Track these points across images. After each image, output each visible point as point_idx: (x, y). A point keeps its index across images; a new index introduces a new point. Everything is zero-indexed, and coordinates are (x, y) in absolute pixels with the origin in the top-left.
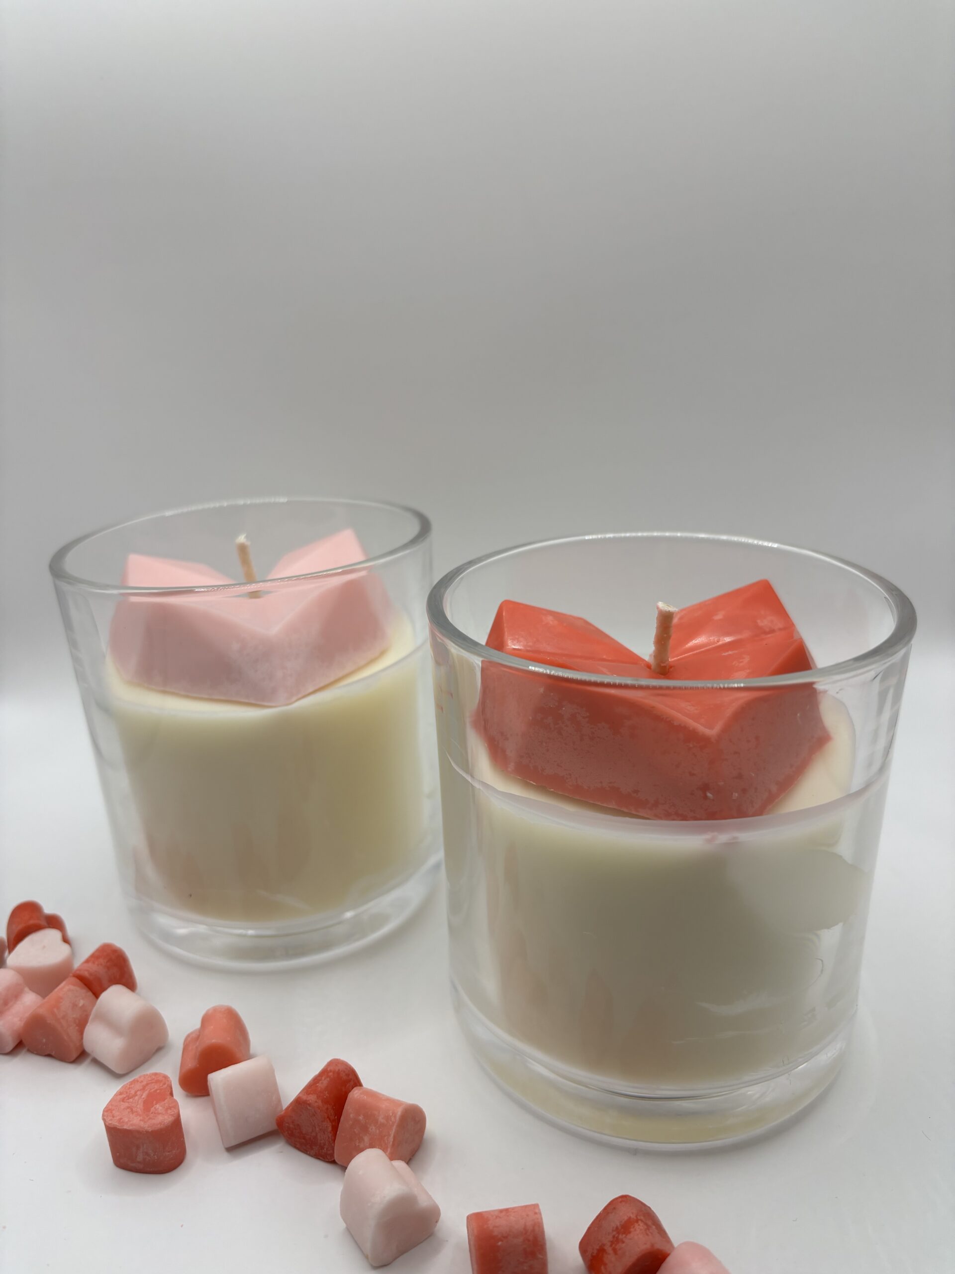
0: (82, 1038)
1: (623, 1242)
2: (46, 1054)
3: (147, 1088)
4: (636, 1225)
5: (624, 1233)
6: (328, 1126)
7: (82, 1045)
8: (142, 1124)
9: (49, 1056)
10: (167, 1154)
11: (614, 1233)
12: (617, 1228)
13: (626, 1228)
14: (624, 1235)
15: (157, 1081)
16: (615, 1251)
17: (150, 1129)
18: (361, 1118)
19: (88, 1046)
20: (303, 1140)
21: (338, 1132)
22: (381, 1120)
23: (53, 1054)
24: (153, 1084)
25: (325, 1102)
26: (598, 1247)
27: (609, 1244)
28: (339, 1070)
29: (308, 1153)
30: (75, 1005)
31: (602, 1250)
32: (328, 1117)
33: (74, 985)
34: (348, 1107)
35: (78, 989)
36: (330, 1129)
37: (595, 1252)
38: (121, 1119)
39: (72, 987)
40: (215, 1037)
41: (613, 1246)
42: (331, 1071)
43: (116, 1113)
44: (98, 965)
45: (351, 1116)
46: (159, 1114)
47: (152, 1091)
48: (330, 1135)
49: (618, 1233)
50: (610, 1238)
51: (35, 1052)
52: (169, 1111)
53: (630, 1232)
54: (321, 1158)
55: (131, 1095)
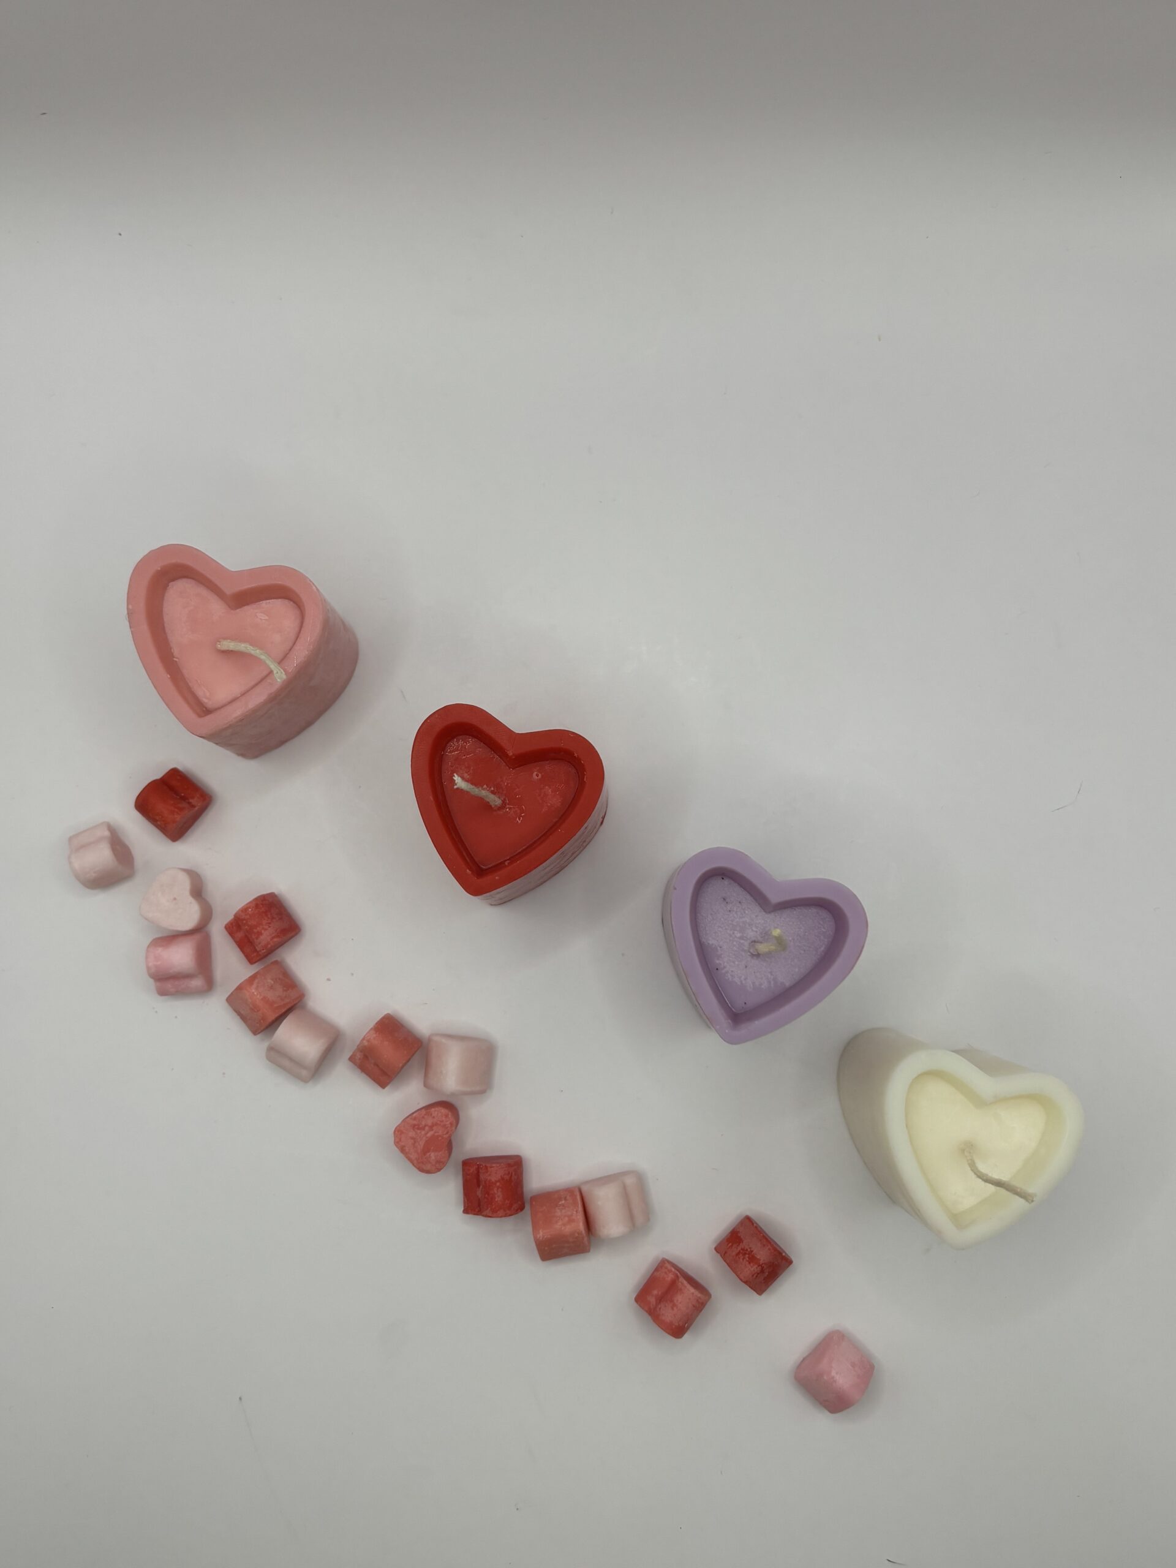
55: (421, 1126)
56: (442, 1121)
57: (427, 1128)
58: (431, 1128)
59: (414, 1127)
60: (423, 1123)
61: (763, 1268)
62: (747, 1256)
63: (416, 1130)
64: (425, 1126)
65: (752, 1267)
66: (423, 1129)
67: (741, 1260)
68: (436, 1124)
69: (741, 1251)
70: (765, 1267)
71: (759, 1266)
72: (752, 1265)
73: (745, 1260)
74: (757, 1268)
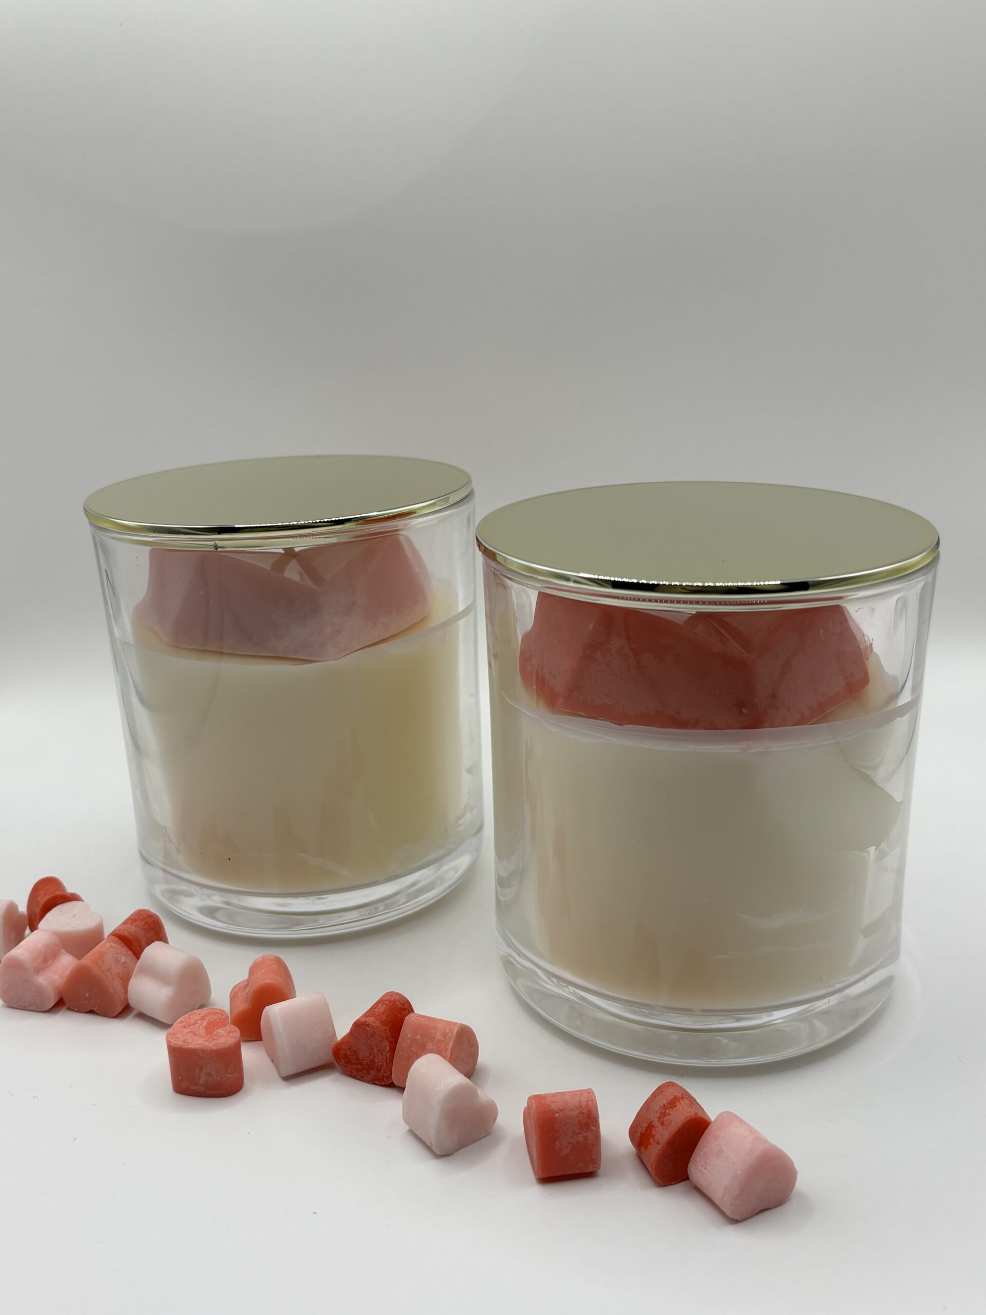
0: (126, 992)
1: (670, 1115)
2: (88, 1010)
3: (206, 1018)
4: (682, 1101)
5: (671, 1107)
6: (386, 1045)
7: (126, 999)
8: (206, 1044)
9: (91, 1012)
10: (229, 1075)
11: (662, 1110)
12: (664, 1105)
13: (672, 1103)
14: (670, 1109)
15: (214, 1014)
16: (662, 1124)
17: (215, 1048)
18: (418, 1037)
19: (133, 999)
20: (360, 1066)
21: (396, 1052)
22: (438, 1037)
23: (95, 1009)
24: (211, 1015)
25: (384, 1023)
26: (646, 1125)
27: (657, 1119)
28: (394, 1000)
29: (364, 1079)
30: (117, 961)
31: (650, 1127)
32: (386, 1038)
33: (115, 943)
34: (405, 1029)
35: (119, 947)
36: (388, 1049)
37: (644, 1129)
38: (185, 1040)
39: (113, 944)
40: (267, 978)
41: (661, 1119)
42: (386, 1000)
43: (179, 1036)
44: (136, 926)
45: (409, 1036)
46: (222, 1036)
47: (212, 1020)
48: (388, 1055)
49: (666, 1109)
50: (658, 1115)
51: (76, 1009)
52: (231, 1034)
53: (675, 1106)
54: (377, 1082)
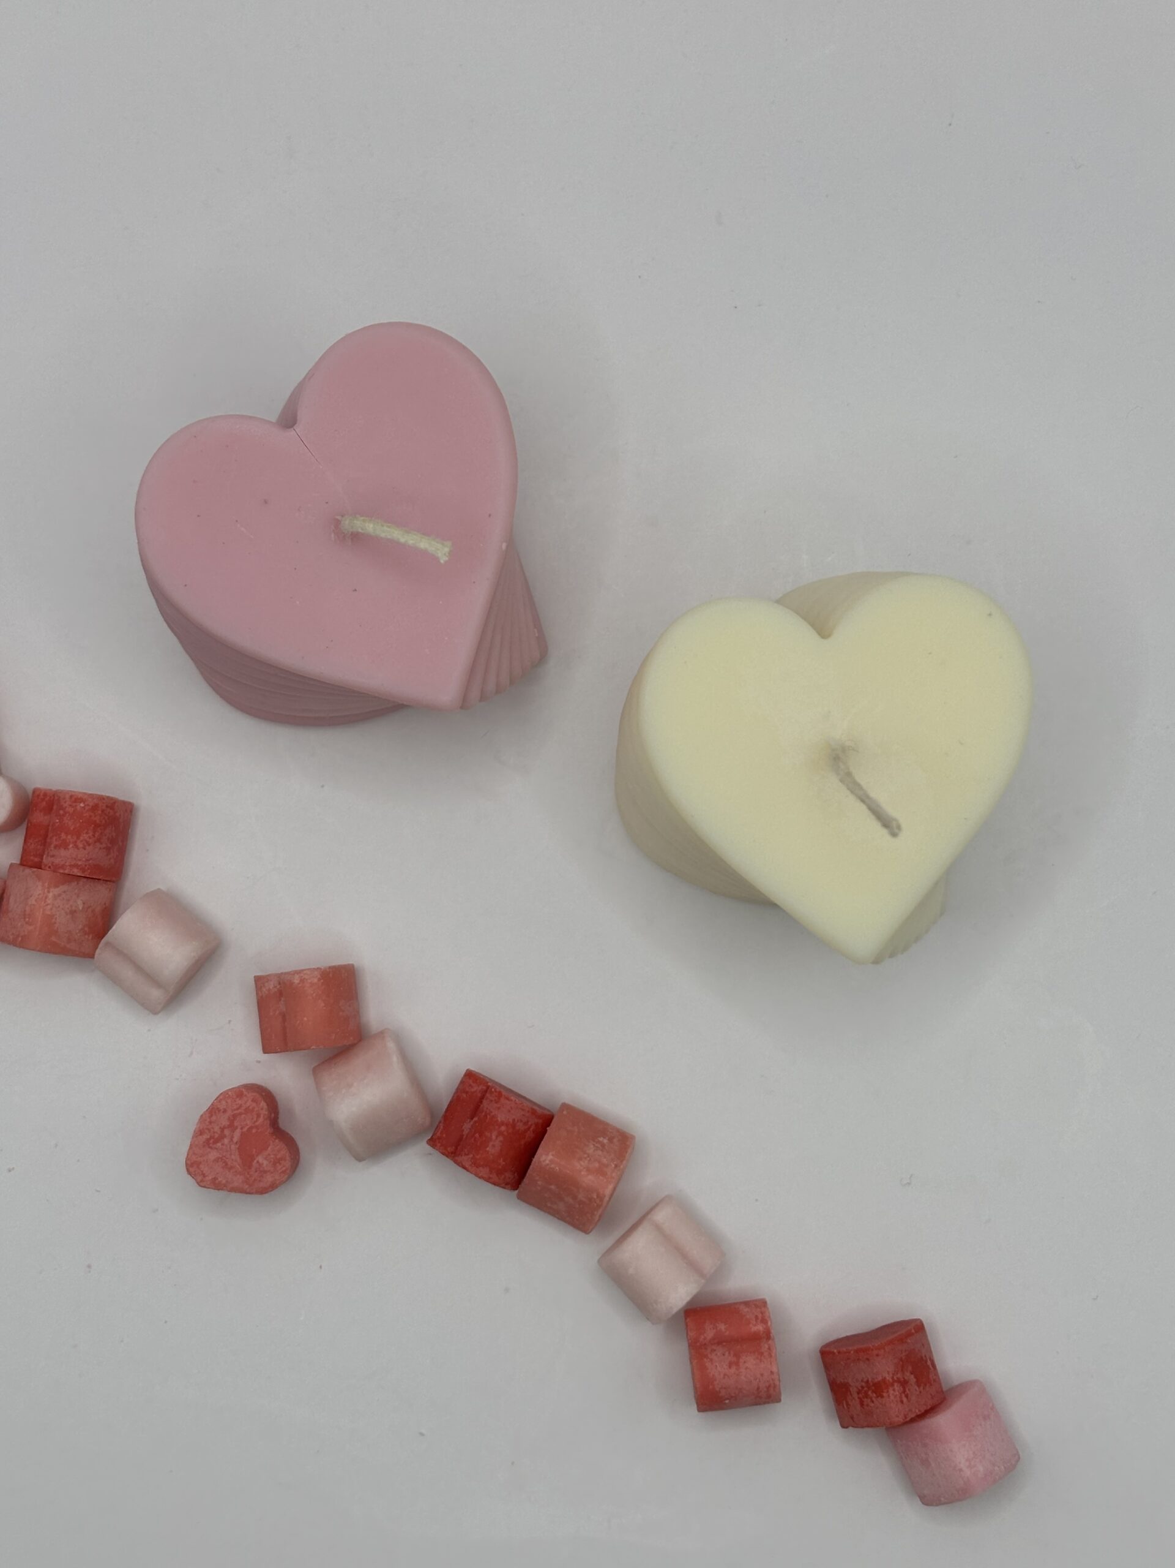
1: (873, 1402)
3: (236, 1124)
5: (875, 1392)
8: (246, 1188)
13: (878, 1387)
14: (874, 1395)
15: (247, 1111)
24: (242, 1117)
38: (215, 1179)
46: (265, 1172)
47: (245, 1130)
49: (869, 1387)
52: (278, 1167)
53: (882, 1393)
55: (216, 1136)
56: (241, 1106)
57: (227, 1132)
58: (232, 1126)
59: (207, 1143)
60: (217, 1129)
61: (899, 1381)
62: (870, 1393)
63: (214, 1146)
64: (222, 1129)
65: (889, 1396)
66: (222, 1137)
67: (872, 1405)
68: (235, 1116)
69: (861, 1396)
70: (899, 1375)
71: (892, 1385)
72: (885, 1394)
73: (874, 1399)
74: (894, 1390)
